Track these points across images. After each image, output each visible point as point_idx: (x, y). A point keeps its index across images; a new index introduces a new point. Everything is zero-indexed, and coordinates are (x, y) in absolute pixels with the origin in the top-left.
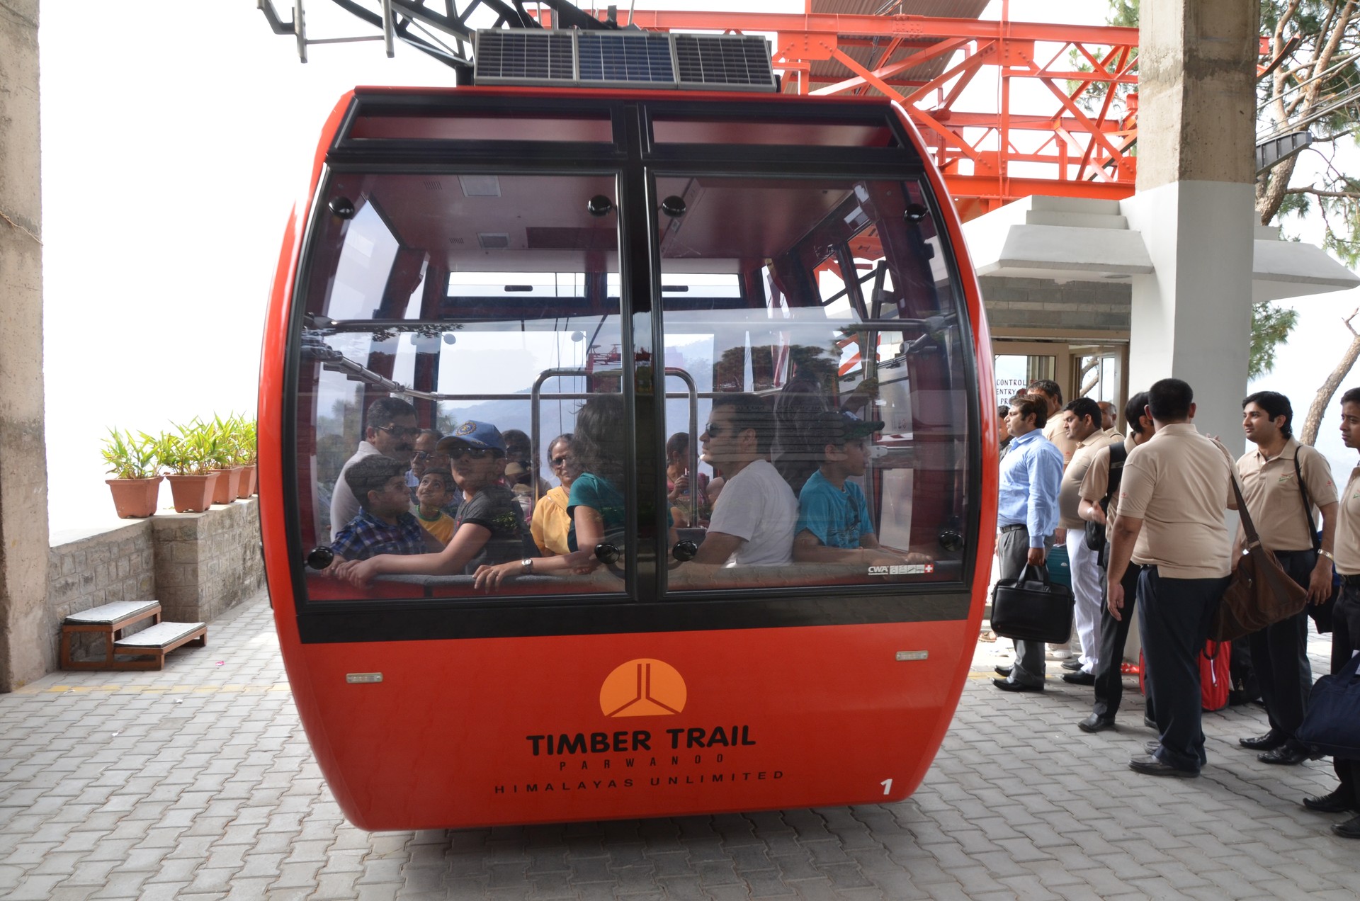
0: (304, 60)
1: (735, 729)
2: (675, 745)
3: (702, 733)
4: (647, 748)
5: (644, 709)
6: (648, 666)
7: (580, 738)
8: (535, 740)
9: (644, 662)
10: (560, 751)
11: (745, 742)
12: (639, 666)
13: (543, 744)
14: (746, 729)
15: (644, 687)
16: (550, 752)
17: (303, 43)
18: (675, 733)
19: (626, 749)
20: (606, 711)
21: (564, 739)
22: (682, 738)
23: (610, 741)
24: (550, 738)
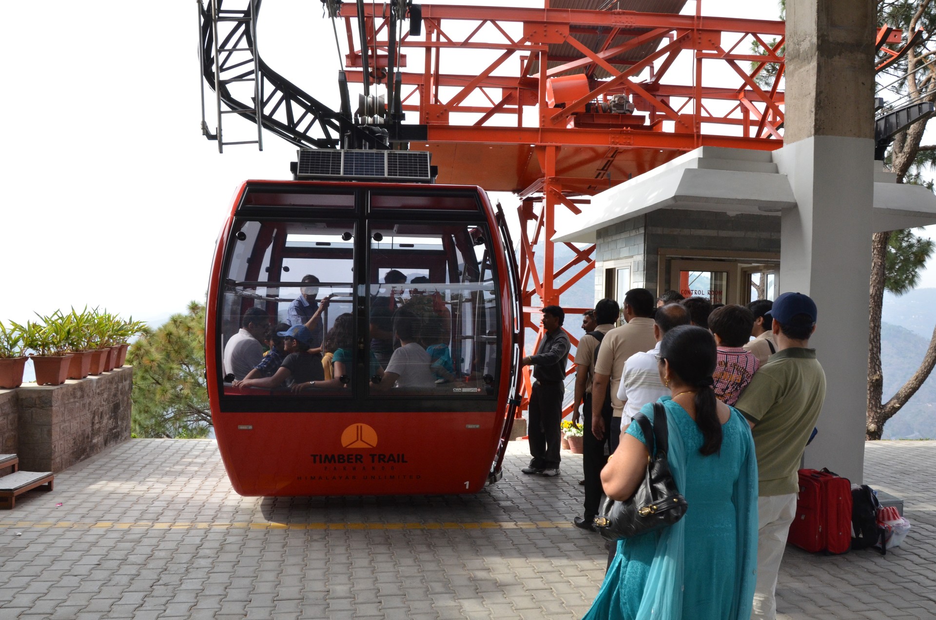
0: (221, 152)
1: (398, 455)
2: (373, 462)
3: (385, 456)
4: (361, 462)
5: (359, 445)
6: (361, 427)
7: (333, 456)
8: (314, 456)
9: (359, 425)
10: (325, 462)
11: (403, 461)
12: (358, 427)
13: (318, 459)
14: (403, 455)
15: (359, 436)
16: (321, 462)
17: (221, 144)
18: (373, 456)
19: (352, 462)
20: (344, 445)
21: (326, 456)
22: (376, 458)
23: (346, 458)
24: (321, 456)
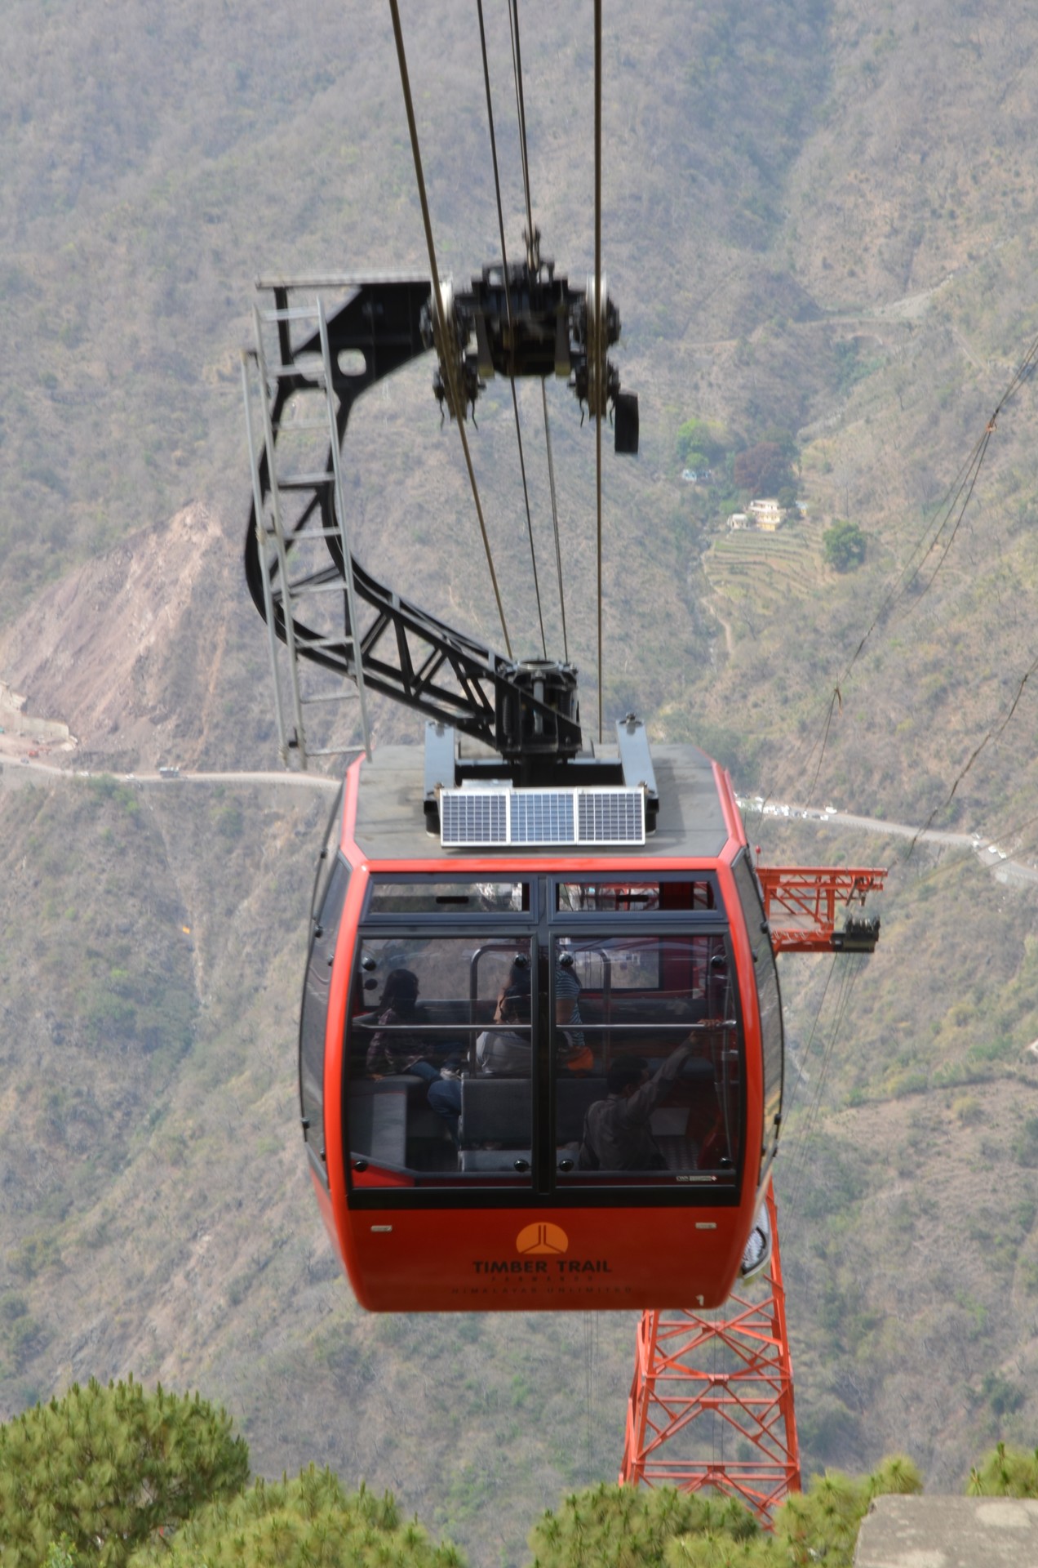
1: (598, 1263)
2: (561, 1271)
3: (578, 1264)
4: (545, 1271)
5: (542, 1249)
6: (545, 1227)
7: (504, 1264)
8: (478, 1264)
9: (542, 1224)
10: (492, 1271)
11: (605, 1269)
12: (540, 1227)
13: (482, 1267)
14: (605, 1263)
15: (542, 1237)
16: (486, 1271)
18: (562, 1264)
19: (531, 1272)
20: (520, 1250)
21: (495, 1264)
22: (566, 1266)
23: (522, 1266)
24: (487, 1264)
